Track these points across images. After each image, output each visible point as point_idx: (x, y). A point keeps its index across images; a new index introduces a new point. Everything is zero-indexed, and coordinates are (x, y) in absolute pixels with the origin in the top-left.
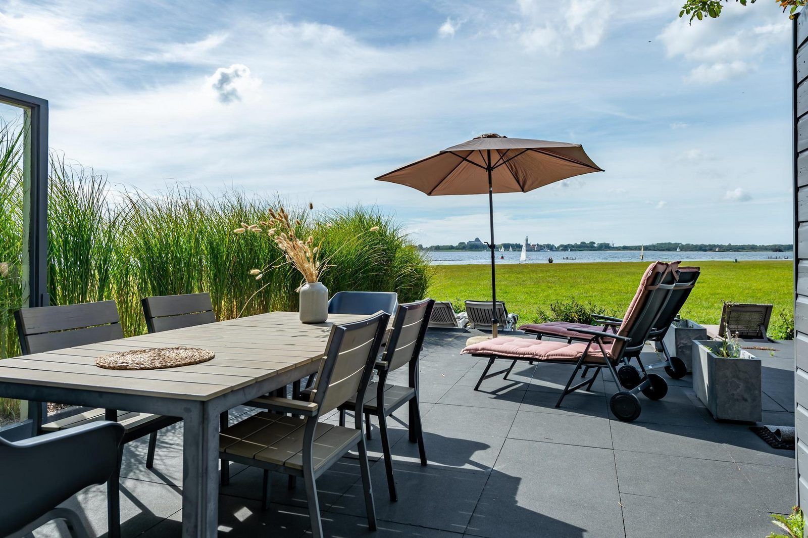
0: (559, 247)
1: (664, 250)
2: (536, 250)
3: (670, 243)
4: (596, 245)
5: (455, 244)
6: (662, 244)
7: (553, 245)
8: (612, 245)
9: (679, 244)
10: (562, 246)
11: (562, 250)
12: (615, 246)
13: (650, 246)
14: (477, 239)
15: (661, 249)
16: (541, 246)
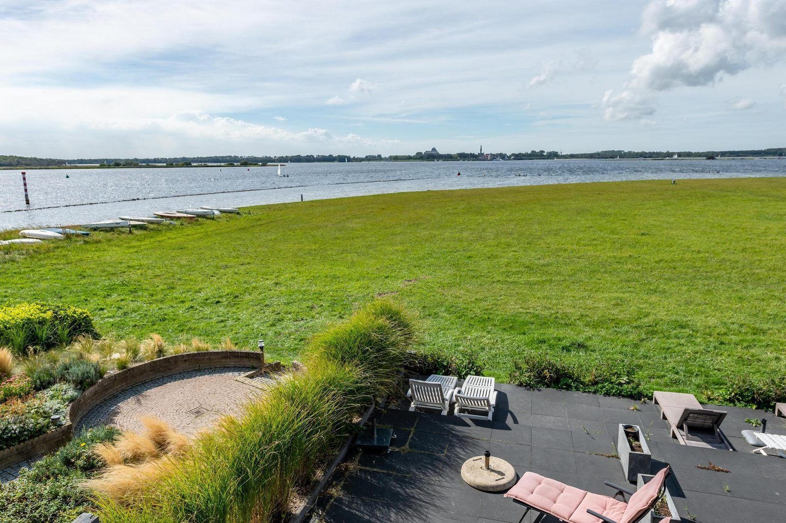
0: (510, 156)
1: (607, 158)
2: (489, 159)
3: (613, 151)
4: (545, 154)
5: (413, 154)
6: (606, 152)
7: (505, 154)
8: (560, 153)
9: (622, 151)
10: (513, 155)
11: (514, 159)
12: (563, 154)
13: (595, 154)
14: (434, 149)
15: (605, 156)
16: (494, 155)
